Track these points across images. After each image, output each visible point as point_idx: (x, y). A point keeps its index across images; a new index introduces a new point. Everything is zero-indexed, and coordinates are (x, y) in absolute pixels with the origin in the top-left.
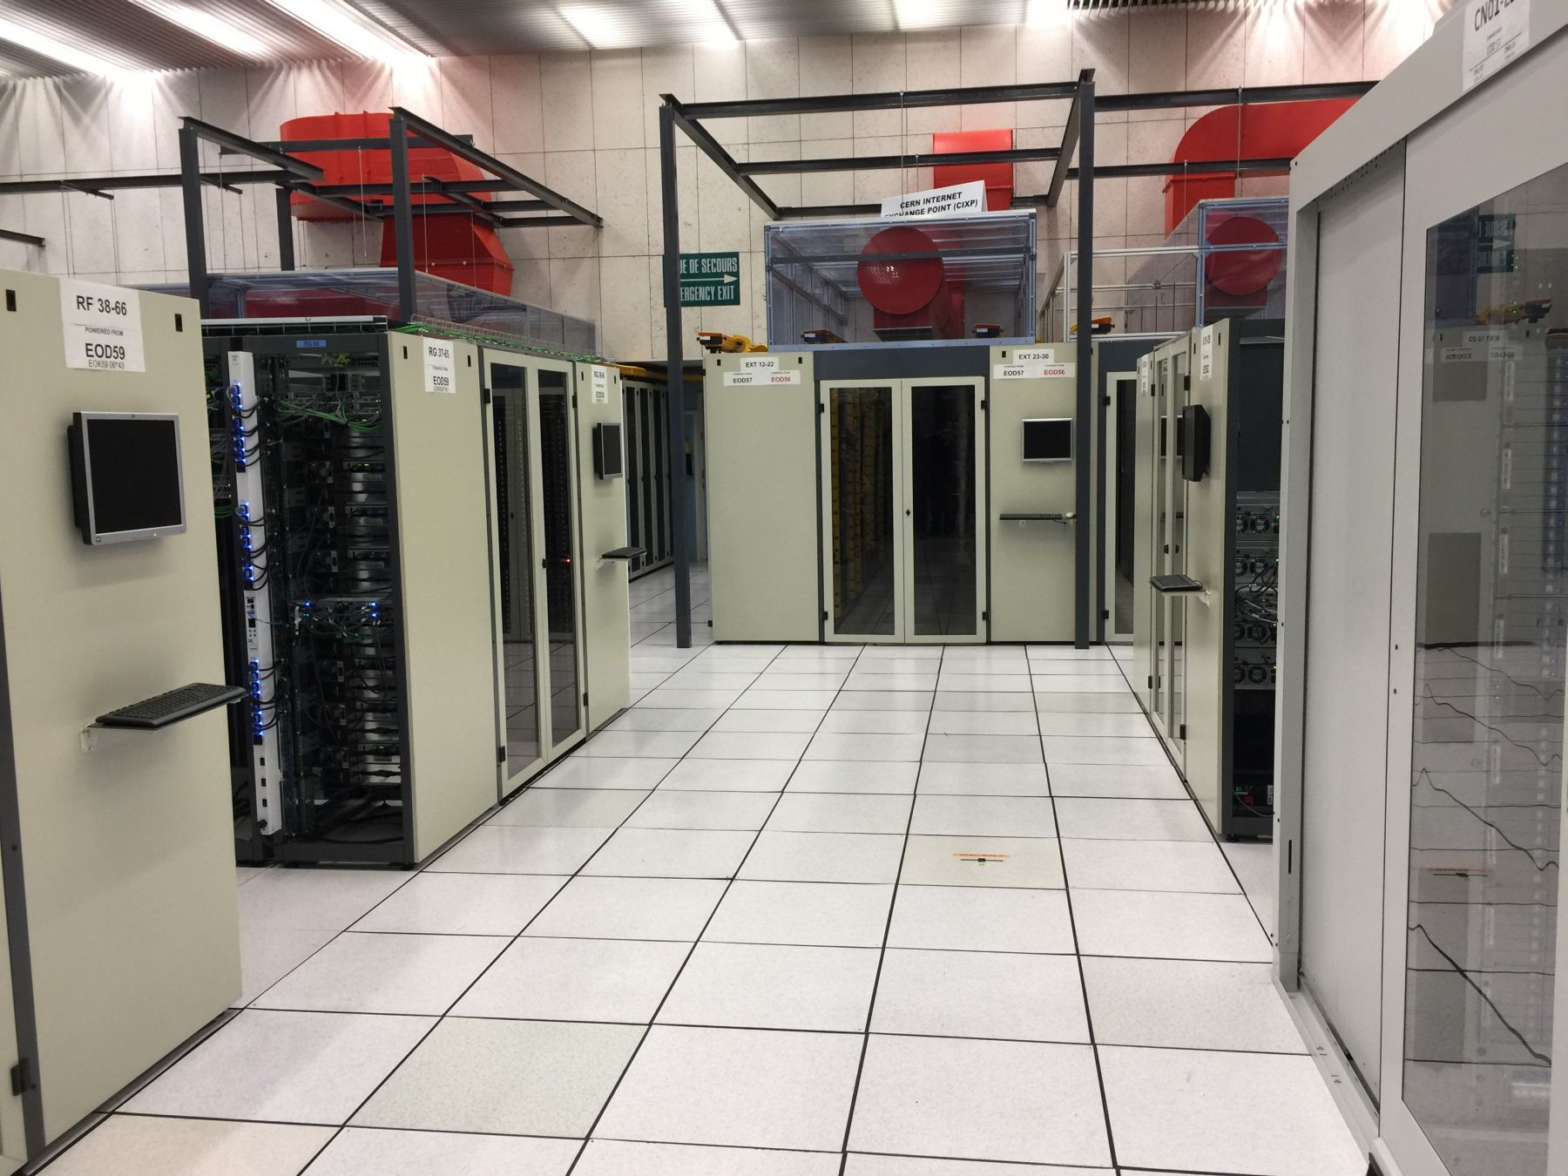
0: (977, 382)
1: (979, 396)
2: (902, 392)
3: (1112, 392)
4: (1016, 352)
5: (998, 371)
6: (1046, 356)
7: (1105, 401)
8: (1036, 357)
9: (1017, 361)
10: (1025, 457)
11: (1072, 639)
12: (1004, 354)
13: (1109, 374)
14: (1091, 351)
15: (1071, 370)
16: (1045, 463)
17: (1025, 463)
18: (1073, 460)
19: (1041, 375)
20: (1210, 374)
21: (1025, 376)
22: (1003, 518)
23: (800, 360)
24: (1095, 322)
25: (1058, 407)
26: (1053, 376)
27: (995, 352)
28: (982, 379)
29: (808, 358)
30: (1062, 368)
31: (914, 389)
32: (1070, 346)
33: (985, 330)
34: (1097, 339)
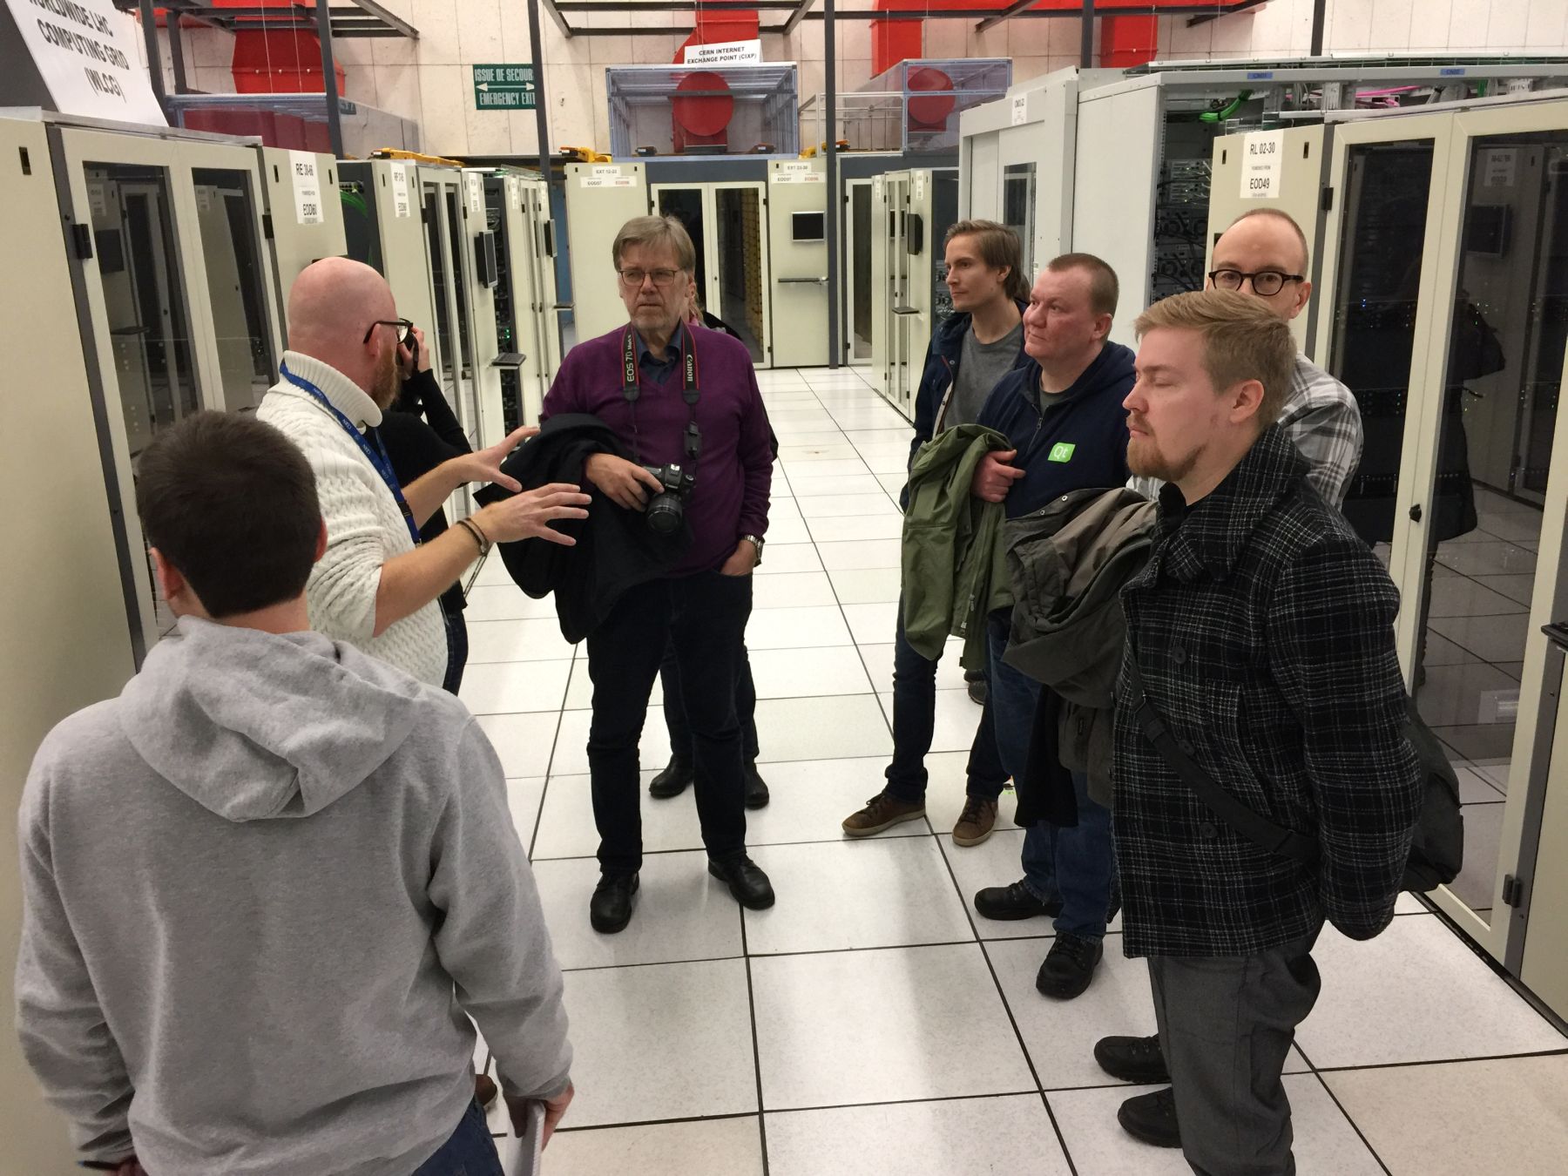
0: (760, 185)
1: (762, 196)
2: (709, 193)
3: (850, 193)
4: (786, 165)
5: (773, 177)
6: (806, 168)
7: (845, 199)
8: (799, 168)
9: (786, 171)
10: (794, 238)
11: (827, 363)
12: (777, 166)
13: (847, 180)
14: (835, 164)
15: (822, 177)
16: (807, 243)
17: (795, 243)
18: (825, 240)
19: (802, 181)
20: (922, 197)
21: (792, 181)
22: (780, 281)
23: (636, 169)
24: (838, 143)
25: (815, 205)
26: (810, 182)
27: (771, 165)
28: (764, 183)
29: (641, 167)
30: (816, 176)
31: (718, 191)
32: (822, 161)
33: (764, 148)
34: (840, 156)
